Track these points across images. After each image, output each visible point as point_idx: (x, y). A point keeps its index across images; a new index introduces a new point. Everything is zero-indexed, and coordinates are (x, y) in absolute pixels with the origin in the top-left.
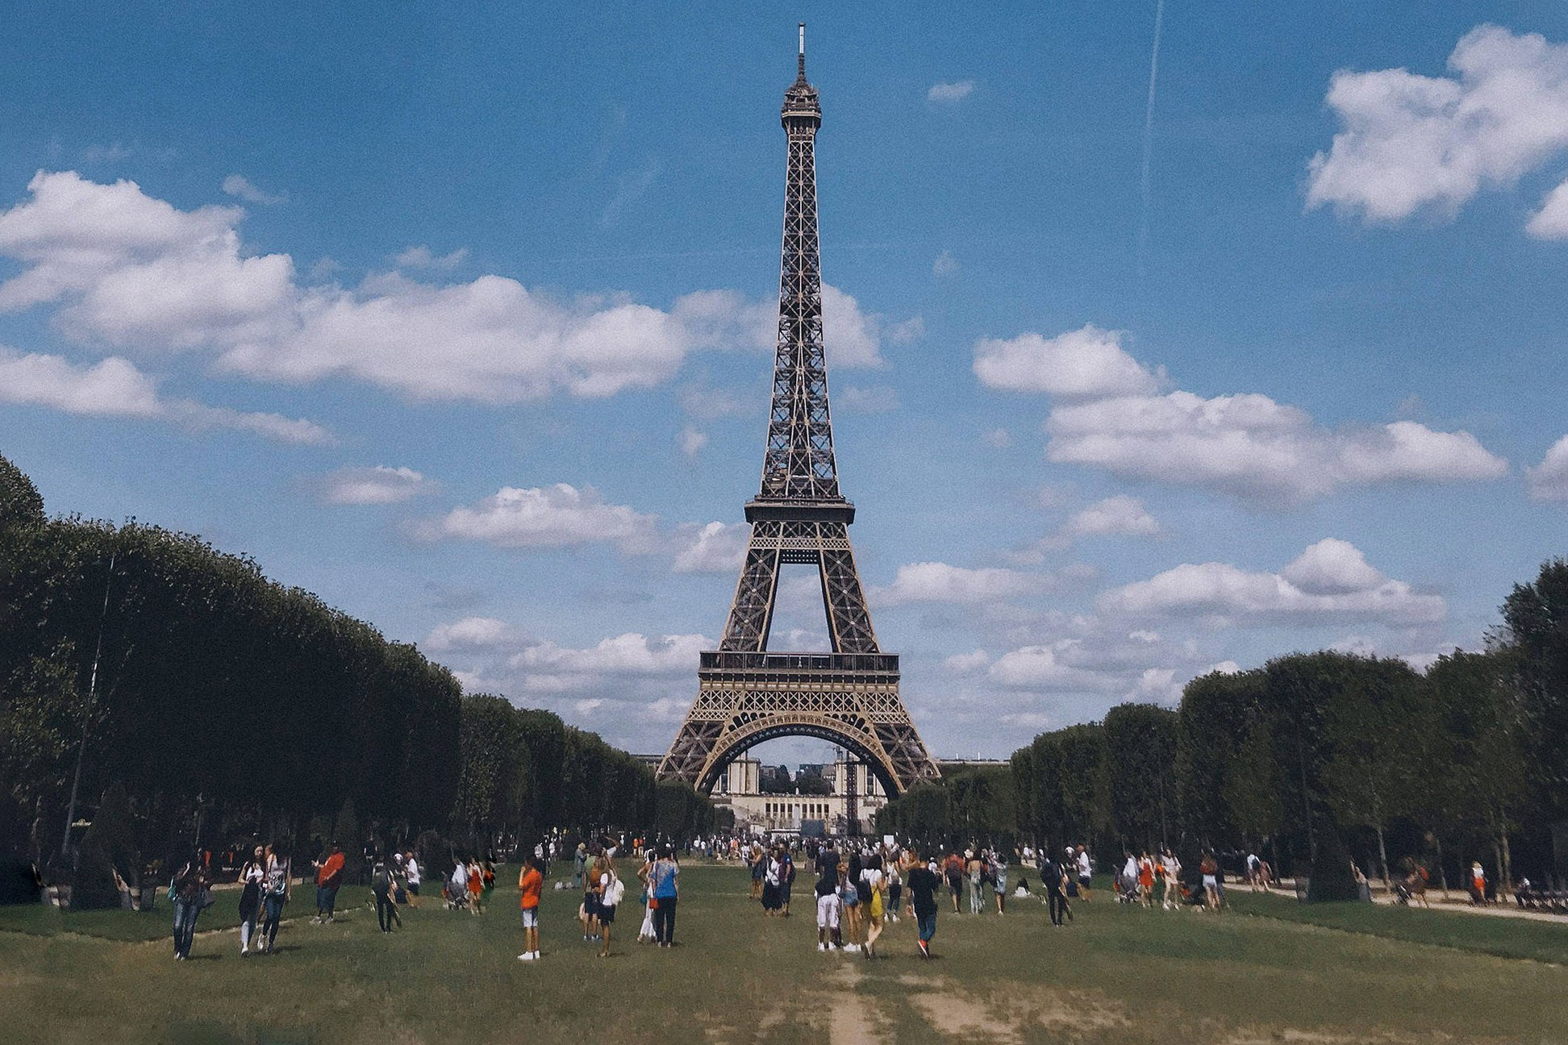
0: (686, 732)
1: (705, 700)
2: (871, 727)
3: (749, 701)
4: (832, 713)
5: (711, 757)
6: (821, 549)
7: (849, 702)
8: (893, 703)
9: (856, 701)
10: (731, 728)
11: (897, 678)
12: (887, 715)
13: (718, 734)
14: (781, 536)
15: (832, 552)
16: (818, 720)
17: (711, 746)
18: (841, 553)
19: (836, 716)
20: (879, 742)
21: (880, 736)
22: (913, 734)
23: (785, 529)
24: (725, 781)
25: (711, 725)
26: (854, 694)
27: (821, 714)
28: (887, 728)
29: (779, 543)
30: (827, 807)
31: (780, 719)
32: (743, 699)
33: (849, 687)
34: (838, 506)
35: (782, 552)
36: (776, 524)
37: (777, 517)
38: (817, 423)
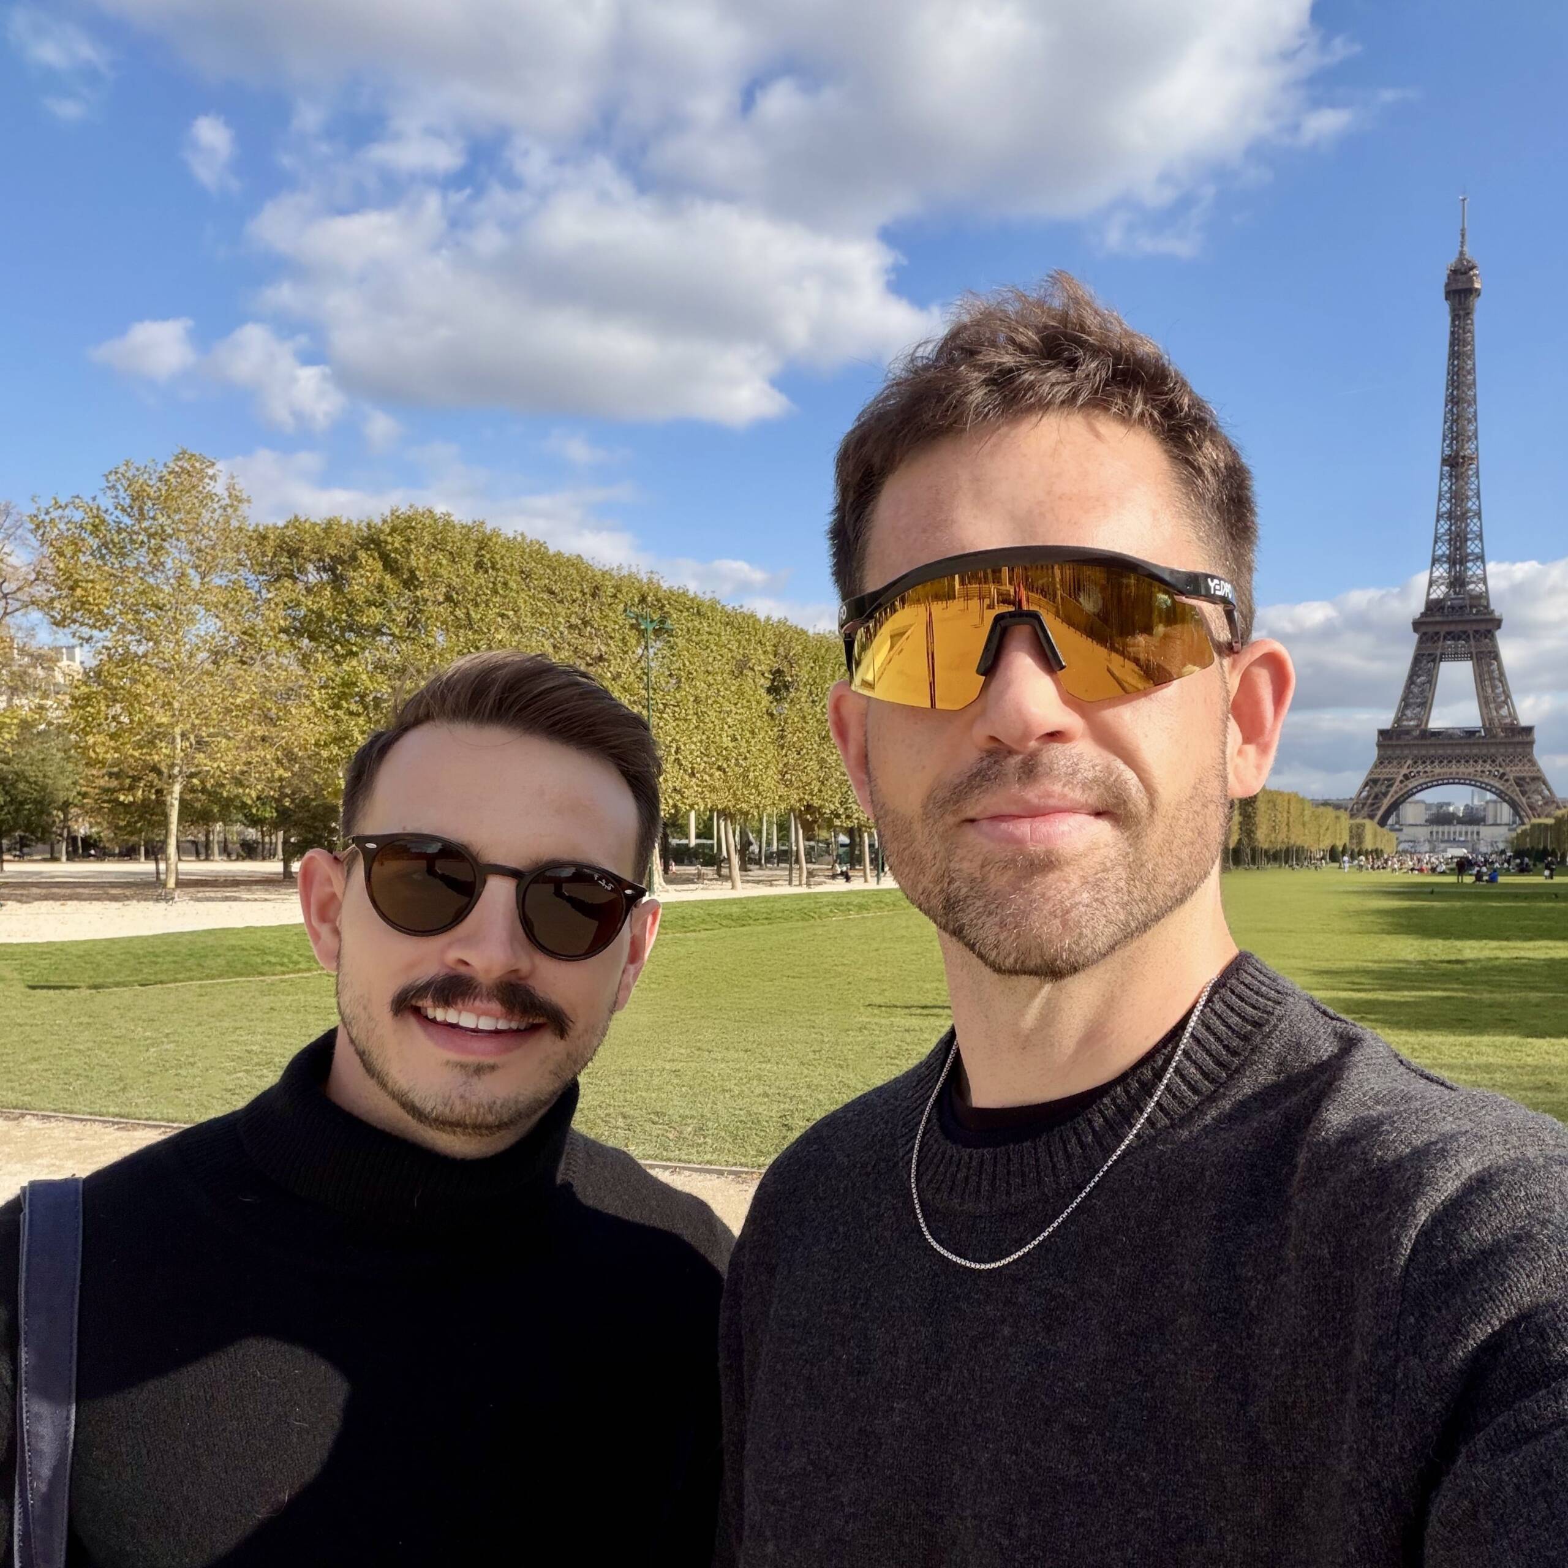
0: (1366, 785)
1: (1381, 763)
2: (1511, 778)
3: (1416, 762)
4: (1479, 768)
5: (1386, 803)
6: (1473, 650)
7: (1493, 761)
8: (1530, 761)
9: (1499, 760)
10: (1401, 782)
11: (1531, 743)
12: (1524, 771)
13: (1391, 786)
14: (1440, 644)
15: (1481, 653)
16: (1469, 774)
17: (1385, 794)
18: (1489, 653)
19: (1483, 772)
20: (1517, 789)
21: (1518, 785)
22: (1545, 783)
23: (1445, 638)
24: (1398, 816)
25: (1388, 780)
26: (1498, 756)
27: (1471, 770)
28: (1523, 779)
29: (1437, 647)
30: (1478, 833)
31: (1439, 774)
33: (1492, 750)
34: (1488, 617)
35: (1442, 654)
36: (1437, 633)
37: (1437, 628)
38: (1472, 553)
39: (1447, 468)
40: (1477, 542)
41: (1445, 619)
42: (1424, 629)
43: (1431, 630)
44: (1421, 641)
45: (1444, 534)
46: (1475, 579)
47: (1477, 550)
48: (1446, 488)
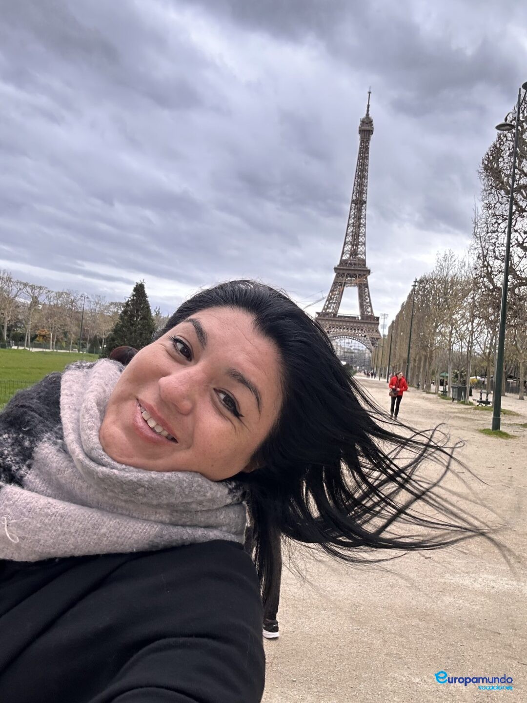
2: (368, 338)
3: (330, 327)
4: (356, 332)
6: (358, 283)
7: (362, 330)
8: (376, 331)
9: (364, 330)
11: (378, 324)
12: (375, 335)
14: (345, 278)
15: (361, 284)
18: (365, 284)
19: (357, 334)
21: (371, 341)
23: (347, 276)
26: (364, 328)
27: (353, 333)
28: (374, 339)
29: (343, 280)
32: (328, 327)
33: (362, 325)
34: (365, 269)
35: (345, 283)
36: (344, 274)
37: (344, 272)
38: (361, 242)
39: (354, 205)
40: (363, 238)
41: (347, 268)
42: (338, 271)
43: (341, 272)
44: (337, 277)
45: (350, 233)
46: (361, 253)
47: (363, 241)
48: (352, 213)
